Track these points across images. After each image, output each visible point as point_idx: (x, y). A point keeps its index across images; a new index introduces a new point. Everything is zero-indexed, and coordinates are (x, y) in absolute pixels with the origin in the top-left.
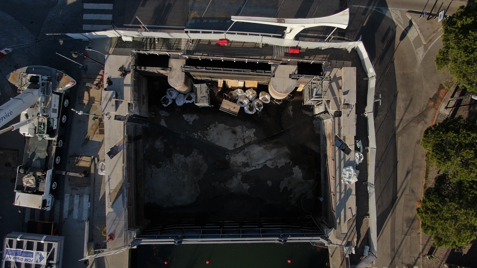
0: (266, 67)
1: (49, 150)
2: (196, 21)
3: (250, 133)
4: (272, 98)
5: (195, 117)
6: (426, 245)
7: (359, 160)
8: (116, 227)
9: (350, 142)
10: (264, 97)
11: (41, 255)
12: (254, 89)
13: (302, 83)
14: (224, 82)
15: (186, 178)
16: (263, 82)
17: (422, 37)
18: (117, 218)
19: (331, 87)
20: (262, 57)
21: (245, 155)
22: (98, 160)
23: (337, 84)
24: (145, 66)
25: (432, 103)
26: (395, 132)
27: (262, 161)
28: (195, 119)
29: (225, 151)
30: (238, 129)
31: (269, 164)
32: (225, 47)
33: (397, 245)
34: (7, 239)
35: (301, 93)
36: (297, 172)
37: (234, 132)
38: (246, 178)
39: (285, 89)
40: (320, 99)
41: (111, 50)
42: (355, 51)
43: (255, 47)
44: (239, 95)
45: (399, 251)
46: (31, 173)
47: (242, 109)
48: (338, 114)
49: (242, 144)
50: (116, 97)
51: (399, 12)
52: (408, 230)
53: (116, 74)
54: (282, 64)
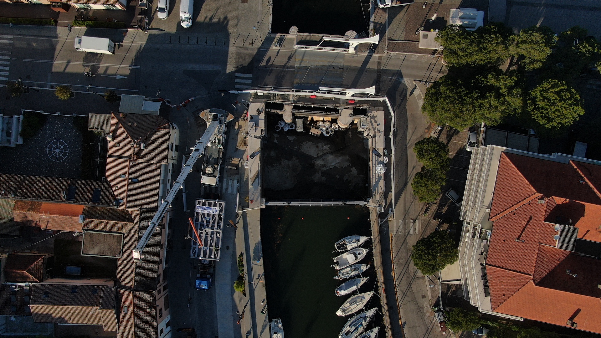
0: (336, 110)
1: (219, 154)
2: (298, 84)
3: (327, 147)
4: (339, 127)
5: (294, 137)
6: (422, 208)
7: (386, 161)
8: (254, 196)
9: (381, 152)
10: (335, 126)
11: (215, 209)
12: (329, 121)
13: (356, 119)
14: (312, 118)
15: (289, 174)
16: (335, 118)
17: (422, 94)
18: (255, 191)
19: (371, 121)
20: (334, 105)
21: (323, 160)
22: (243, 160)
23: (375, 120)
24: (271, 109)
25: (427, 131)
26: (407, 146)
27: (333, 164)
28: (295, 139)
29: (311, 158)
30: (320, 145)
31: (337, 166)
32: (314, 99)
33: (407, 208)
34: (198, 200)
35: (356, 124)
36: (354, 170)
37: (317, 147)
38: (324, 173)
39: (346, 122)
40: (365, 128)
41: (251, 100)
42: (384, 101)
43: (330, 99)
44: (321, 125)
45: (408, 211)
46: (210, 166)
47: (322, 133)
48: (375, 136)
49: (322, 154)
50: (255, 126)
51: (409, 80)
52: (413, 200)
53: (255, 113)
54: (345, 109)
